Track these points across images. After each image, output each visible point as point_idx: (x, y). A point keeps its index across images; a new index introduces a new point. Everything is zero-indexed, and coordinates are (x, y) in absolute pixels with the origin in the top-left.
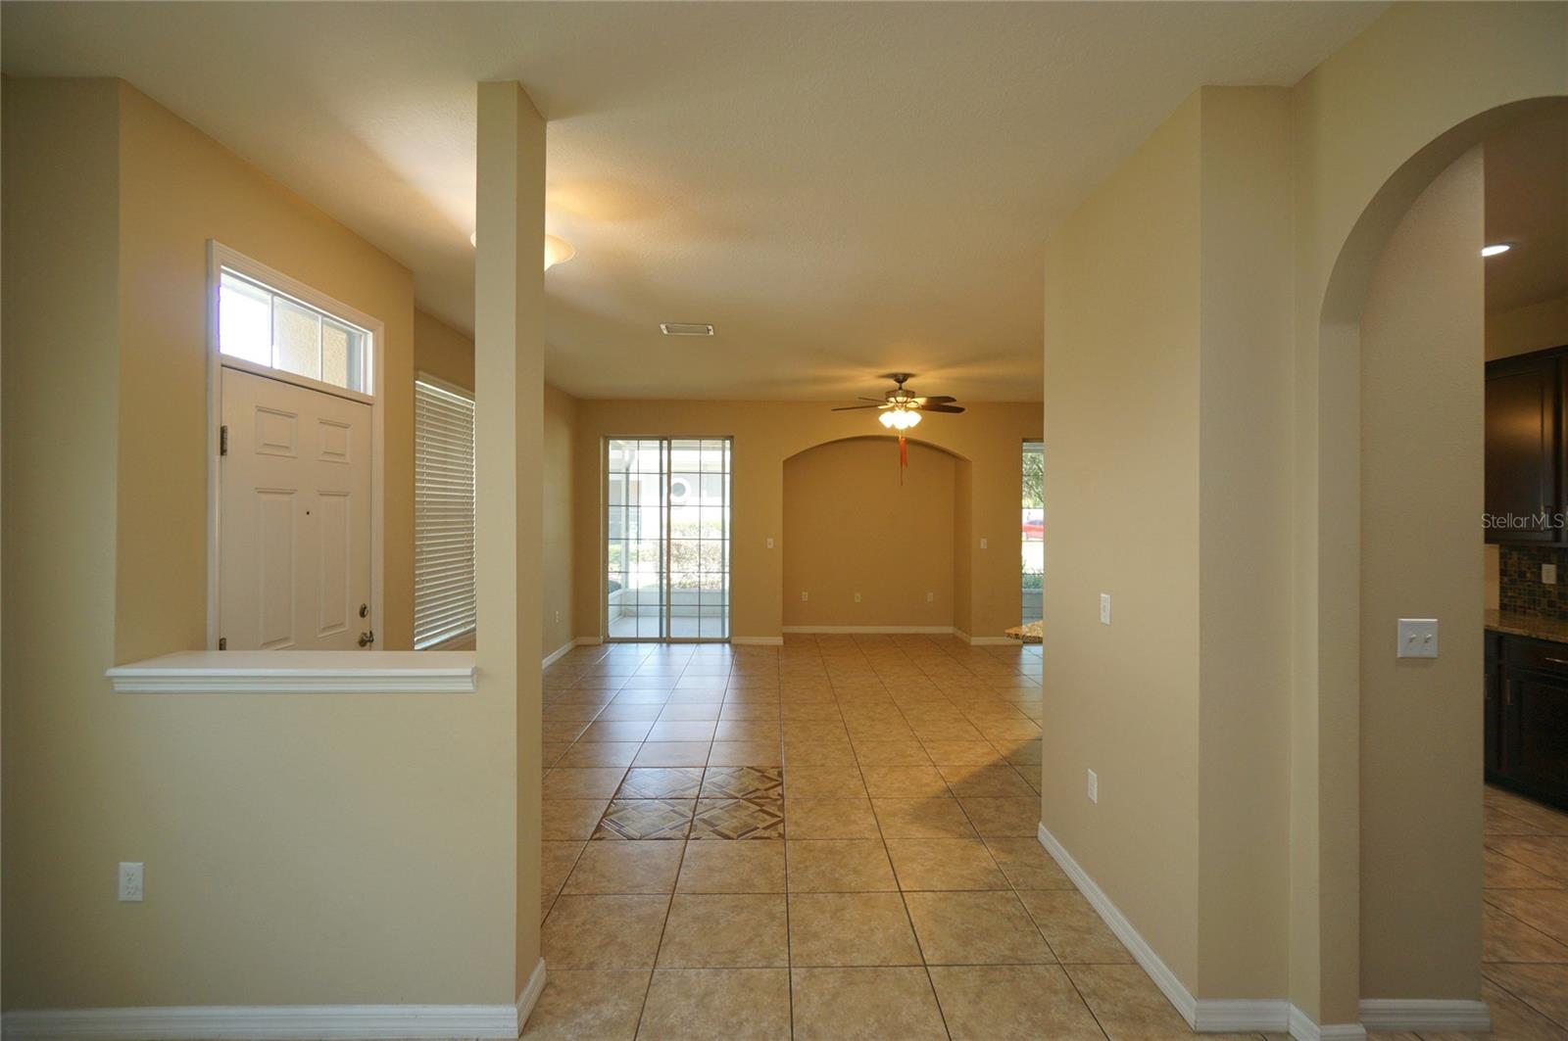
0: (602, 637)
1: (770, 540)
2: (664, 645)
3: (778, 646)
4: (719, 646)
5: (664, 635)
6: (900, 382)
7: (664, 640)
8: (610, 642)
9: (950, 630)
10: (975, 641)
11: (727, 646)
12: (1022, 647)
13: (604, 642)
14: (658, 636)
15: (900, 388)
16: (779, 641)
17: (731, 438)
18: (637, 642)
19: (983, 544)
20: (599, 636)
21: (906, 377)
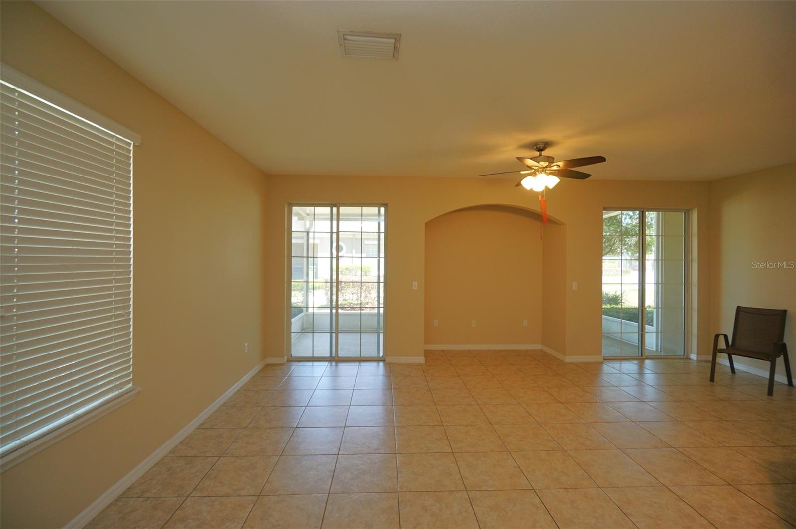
0: (285, 358)
1: (415, 284)
2: (334, 364)
3: (421, 365)
4: (374, 364)
5: (334, 355)
6: (540, 150)
7: (335, 359)
8: (292, 361)
9: (538, 346)
10: (568, 359)
11: (381, 364)
12: (602, 363)
13: (287, 361)
14: (329, 355)
15: (540, 155)
16: (421, 360)
17: (385, 206)
18: (313, 361)
19: (575, 286)
20: (284, 357)
21: (546, 145)
